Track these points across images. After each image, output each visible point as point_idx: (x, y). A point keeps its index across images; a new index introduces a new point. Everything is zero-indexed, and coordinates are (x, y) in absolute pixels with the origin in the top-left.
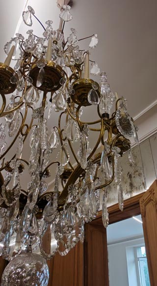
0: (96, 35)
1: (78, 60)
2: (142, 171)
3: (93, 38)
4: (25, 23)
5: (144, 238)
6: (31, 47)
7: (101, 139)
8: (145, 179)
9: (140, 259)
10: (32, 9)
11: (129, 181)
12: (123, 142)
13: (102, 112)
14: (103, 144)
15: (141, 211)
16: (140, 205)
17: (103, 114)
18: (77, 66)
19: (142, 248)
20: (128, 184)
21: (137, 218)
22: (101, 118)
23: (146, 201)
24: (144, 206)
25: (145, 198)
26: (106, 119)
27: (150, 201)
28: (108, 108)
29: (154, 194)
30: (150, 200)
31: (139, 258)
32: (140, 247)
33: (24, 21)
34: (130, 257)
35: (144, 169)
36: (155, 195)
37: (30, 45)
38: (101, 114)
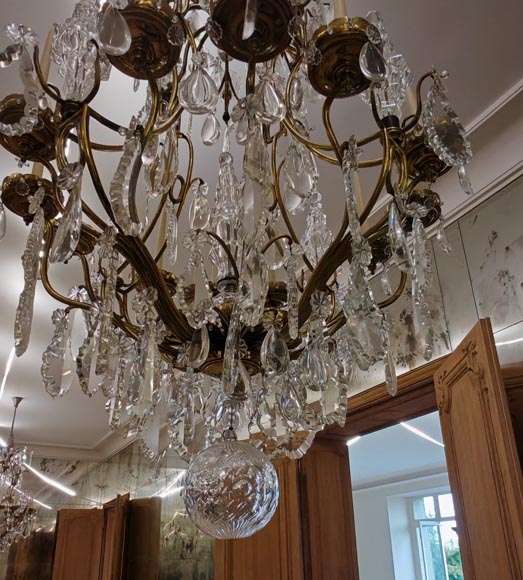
2: (438, 307)
5: (447, 474)
7: (386, 178)
8: (447, 324)
9: (422, 523)
11: (406, 332)
14: (391, 191)
15: (439, 399)
16: (437, 385)
17: (385, 119)
19: (425, 499)
20: (404, 338)
21: (412, 425)
22: (382, 128)
23: (452, 374)
24: (446, 388)
25: (449, 370)
26: (393, 129)
27: (463, 373)
29: (476, 353)
30: (465, 370)
31: (418, 521)
32: (421, 497)
34: (397, 520)
35: (445, 298)
36: (476, 357)
38: (381, 118)
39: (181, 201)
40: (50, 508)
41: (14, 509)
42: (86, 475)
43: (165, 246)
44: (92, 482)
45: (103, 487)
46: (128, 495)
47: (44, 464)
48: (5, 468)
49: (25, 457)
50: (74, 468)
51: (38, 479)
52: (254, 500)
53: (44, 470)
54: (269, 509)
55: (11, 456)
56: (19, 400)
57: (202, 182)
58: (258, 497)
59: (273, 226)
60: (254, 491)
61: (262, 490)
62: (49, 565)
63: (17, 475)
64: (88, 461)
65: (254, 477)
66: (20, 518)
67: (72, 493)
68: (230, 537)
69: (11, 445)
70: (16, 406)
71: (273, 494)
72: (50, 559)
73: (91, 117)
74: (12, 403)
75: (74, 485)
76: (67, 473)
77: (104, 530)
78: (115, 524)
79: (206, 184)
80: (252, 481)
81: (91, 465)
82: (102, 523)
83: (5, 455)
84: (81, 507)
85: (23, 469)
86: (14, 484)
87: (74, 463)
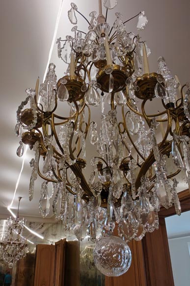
0: (143, 13)
1: (128, 47)
3: (141, 17)
4: (72, 22)
6: (80, 46)
7: (169, 130)
10: (75, 6)
12: (188, 129)
13: (166, 102)
14: (172, 134)
17: (168, 104)
18: (129, 55)
22: (167, 109)
26: (172, 109)
28: (172, 97)
33: (70, 20)
37: (79, 44)
38: (166, 104)
39: (86, 133)
40: (33, 243)
41: (20, 244)
42: (47, 230)
43: (81, 150)
44: (50, 232)
45: (55, 235)
46: (66, 239)
47: (30, 225)
48: (16, 227)
49: (23, 222)
50: (42, 226)
51: (28, 231)
52: (121, 261)
53: (30, 227)
54: (127, 265)
55: (18, 221)
56: (20, 198)
57: (94, 123)
58: (123, 260)
59: (124, 140)
60: (121, 258)
61: (124, 257)
62: (34, 268)
63: (21, 230)
64: (48, 223)
65: (121, 252)
66: (22, 248)
67: (42, 238)
68: (112, 276)
69: (18, 217)
70: (20, 201)
71: (129, 259)
72: (34, 266)
73: (55, 118)
74: (18, 199)
75: (43, 234)
76: (40, 228)
77: (56, 254)
78: (60, 252)
79: (96, 123)
80: (120, 253)
81: (49, 225)
82: (55, 251)
83: (16, 221)
84: (46, 244)
85: (23, 227)
86: (19, 233)
87: (42, 224)
